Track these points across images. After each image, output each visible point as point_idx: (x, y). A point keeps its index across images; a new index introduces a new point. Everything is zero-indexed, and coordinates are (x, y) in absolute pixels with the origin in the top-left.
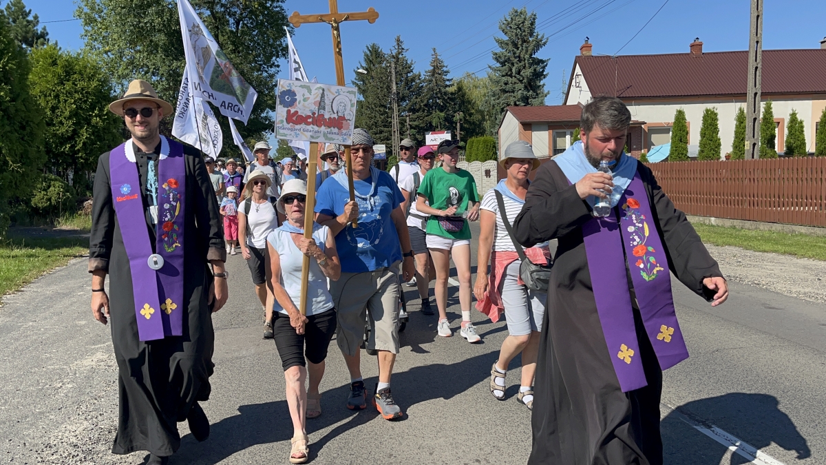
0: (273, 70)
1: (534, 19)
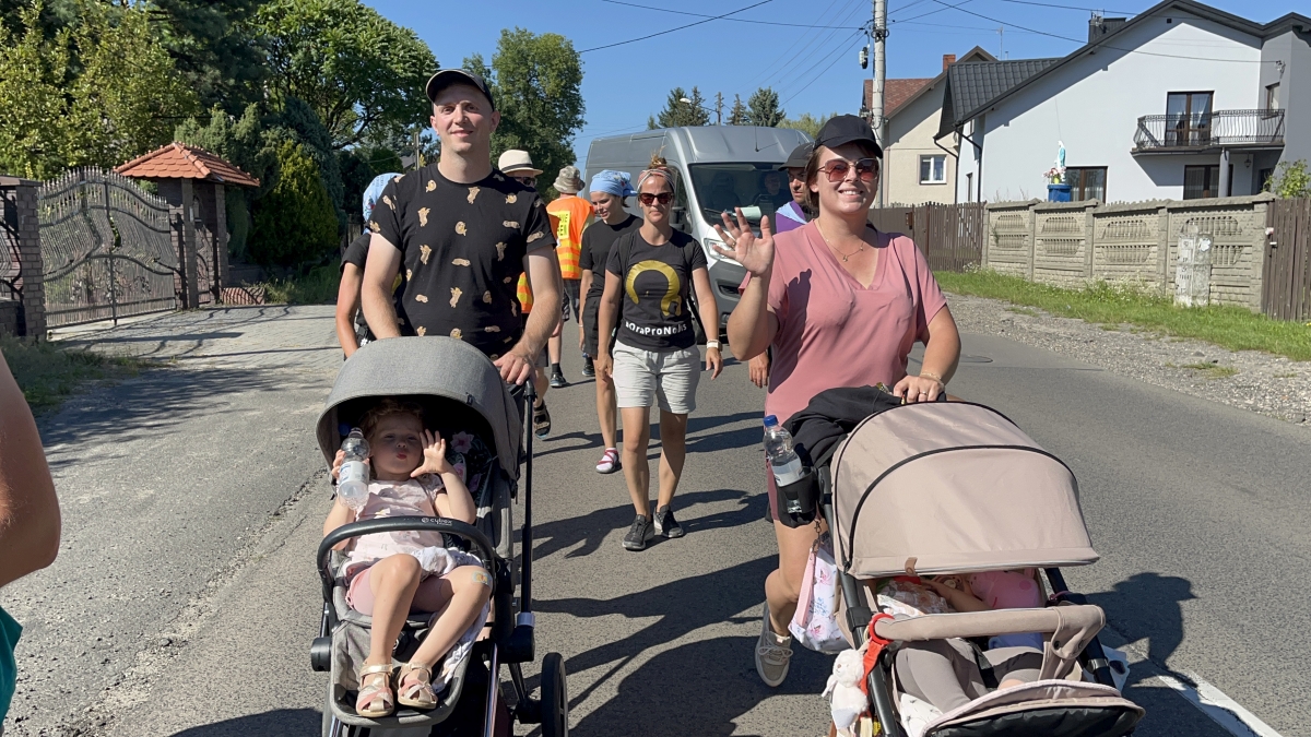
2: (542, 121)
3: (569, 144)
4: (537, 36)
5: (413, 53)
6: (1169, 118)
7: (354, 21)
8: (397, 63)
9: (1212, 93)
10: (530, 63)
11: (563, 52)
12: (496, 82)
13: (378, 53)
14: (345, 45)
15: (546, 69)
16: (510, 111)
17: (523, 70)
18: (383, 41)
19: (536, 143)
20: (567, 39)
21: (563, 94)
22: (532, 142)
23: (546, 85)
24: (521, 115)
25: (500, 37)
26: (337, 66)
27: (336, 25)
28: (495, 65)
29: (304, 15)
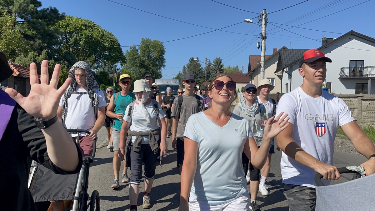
0: (161, 70)
1: (221, 60)
2: (153, 65)
3: (160, 72)
4: (152, 40)
5: (111, 39)
6: (350, 68)
7: (92, 28)
8: (106, 42)
9: (363, 61)
10: (149, 48)
11: (160, 45)
12: (140, 53)
13: (99, 39)
14: (88, 36)
15: (154, 50)
16: (143, 62)
17: (148, 50)
18: (101, 35)
19: (151, 71)
20: (161, 42)
21: (159, 57)
22: (149, 71)
23: (154, 55)
24: (147, 63)
25: (141, 40)
26: (85, 43)
27: (86, 29)
28: (139, 49)
29: (75, 26)
